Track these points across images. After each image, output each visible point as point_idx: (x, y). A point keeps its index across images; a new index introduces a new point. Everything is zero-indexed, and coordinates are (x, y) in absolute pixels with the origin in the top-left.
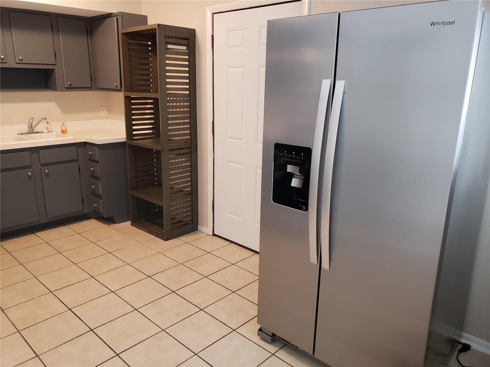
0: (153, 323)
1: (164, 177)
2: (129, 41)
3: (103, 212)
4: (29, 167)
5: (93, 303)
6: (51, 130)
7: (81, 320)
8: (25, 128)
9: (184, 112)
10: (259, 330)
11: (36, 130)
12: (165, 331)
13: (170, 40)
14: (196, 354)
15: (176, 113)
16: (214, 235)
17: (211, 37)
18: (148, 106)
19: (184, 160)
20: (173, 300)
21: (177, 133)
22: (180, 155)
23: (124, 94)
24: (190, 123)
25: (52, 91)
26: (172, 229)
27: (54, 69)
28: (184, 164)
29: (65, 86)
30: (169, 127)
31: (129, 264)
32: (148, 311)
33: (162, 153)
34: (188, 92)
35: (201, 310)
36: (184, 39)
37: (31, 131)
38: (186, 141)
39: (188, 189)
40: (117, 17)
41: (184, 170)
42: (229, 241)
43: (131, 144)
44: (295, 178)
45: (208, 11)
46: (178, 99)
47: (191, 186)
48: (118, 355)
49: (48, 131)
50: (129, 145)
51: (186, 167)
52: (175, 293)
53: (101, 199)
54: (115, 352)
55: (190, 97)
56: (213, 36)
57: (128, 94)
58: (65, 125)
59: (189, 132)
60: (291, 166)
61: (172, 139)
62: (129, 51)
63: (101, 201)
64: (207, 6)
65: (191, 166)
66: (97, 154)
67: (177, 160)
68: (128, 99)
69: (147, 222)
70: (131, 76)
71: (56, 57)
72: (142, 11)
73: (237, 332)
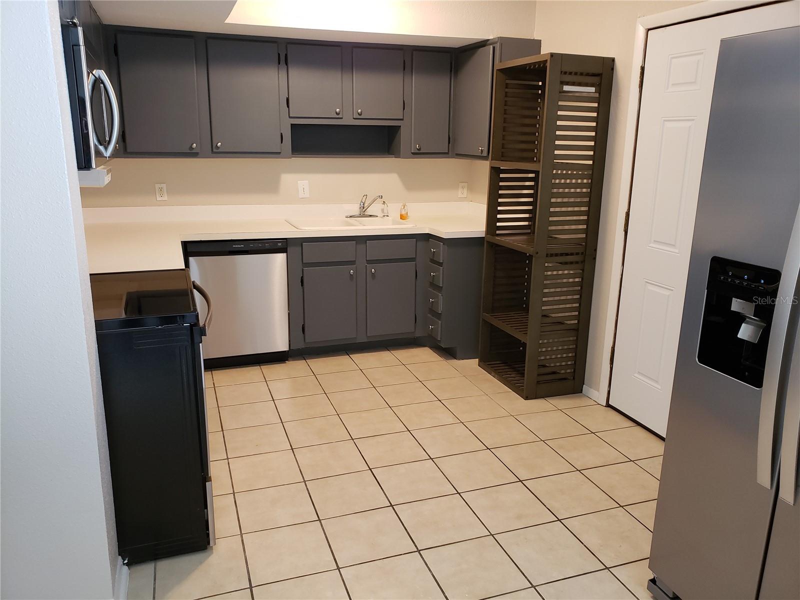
0: (480, 520)
1: (534, 296)
2: (508, 81)
3: (441, 339)
4: (352, 263)
5: (402, 469)
6: (388, 213)
7: (382, 488)
8: (355, 209)
9: (581, 195)
10: (651, 580)
11: (369, 212)
12: (493, 537)
13: (567, 78)
14: (533, 586)
15: (563, 195)
16: (608, 405)
17: (639, 71)
18: (527, 184)
19: (572, 272)
20: (518, 493)
21: (566, 227)
22: (566, 263)
23: (491, 163)
24: (587, 213)
25: (395, 158)
26: (538, 382)
27: (400, 126)
28: (571, 280)
29: (411, 150)
30: (550, 218)
31: (462, 423)
32: (476, 500)
33: (534, 258)
34: (591, 162)
35: (559, 520)
36: (594, 75)
37: (363, 213)
38: (578, 242)
39: (573, 322)
40: (494, 45)
41: (571, 289)
42: (632, 421)
43: (491, 241)
44: (747, 323)
45: (640, 25)
46: (575, 172)
47: (578, 318)
48: (419, 551)
49: (383, 215)
50: (487, 242)
51: (574, 284)
52: (522, 483)
53: (439, 319)
54: (416, 546)
55: (593, 170)
56: (643, 69)
57: (497, 164)
58: (406, 207)
59: (585, 227)
60: (739, 300)
61: (556, 238)
62: (506, 96)
63: (440, 322)
64: (639, 17)
65: (581, 284)
66: (442, 253)
67: (560, 272)
68: (495, 172)
69: (503, 365)
70: (503, 136)
71: (404, 109)
72: (535, 33)
73: (611, 572)
